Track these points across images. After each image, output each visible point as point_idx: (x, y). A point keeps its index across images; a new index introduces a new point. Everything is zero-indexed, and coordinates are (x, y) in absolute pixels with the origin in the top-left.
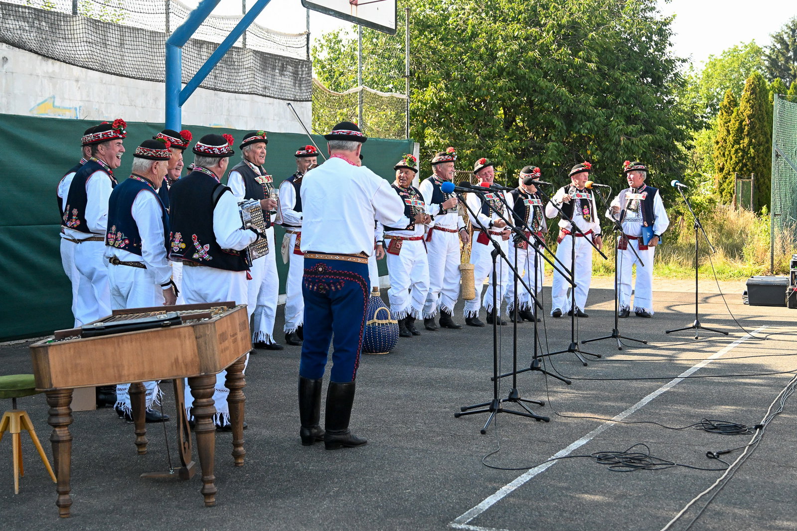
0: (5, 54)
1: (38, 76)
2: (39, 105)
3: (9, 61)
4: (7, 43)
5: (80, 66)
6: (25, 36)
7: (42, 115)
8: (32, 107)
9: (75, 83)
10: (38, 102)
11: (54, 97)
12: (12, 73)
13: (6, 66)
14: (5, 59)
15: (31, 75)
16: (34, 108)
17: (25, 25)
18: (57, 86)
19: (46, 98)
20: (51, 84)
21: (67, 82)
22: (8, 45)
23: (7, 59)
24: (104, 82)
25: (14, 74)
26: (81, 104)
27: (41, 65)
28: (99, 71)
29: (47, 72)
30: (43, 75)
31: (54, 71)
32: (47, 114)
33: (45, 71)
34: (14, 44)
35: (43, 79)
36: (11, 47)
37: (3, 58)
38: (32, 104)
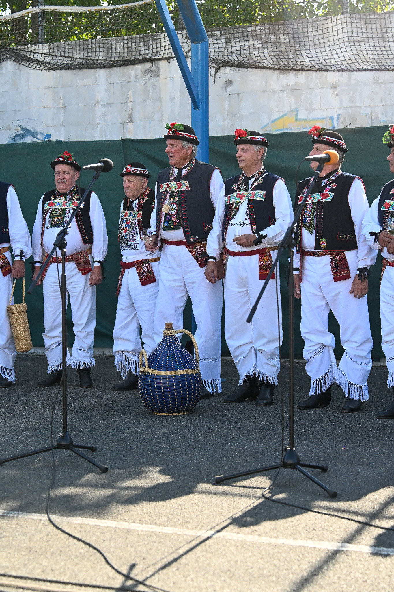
0: (229, 77)
1: (273, 92)
2: (274, 121)
3: (234, 83)
4: (231, 67)
5: (339, 71)
6: (256, 55)
7: (280, 130)
8: (265, 124)
9: (331, 91)
10: (273, 118)
11: (297, 110)
12: (238, 94)
13: (230, 89)
14: (229, 82)
15: (264, 92)
16: (267, 125)
17: (257, 44)
18: (302, 98)
19: (286, 112)
20: (292, 97)
21: (318, 91)
22: (232, 68)
23: (231, 82)
24: (380, 81)
25: (240, 95)
26: (339, 112)
27: (278, 80)
28: (370, 70)
29: (288, 85)
30: (281, 89)
31: (297, 83)
32: (287, 129)
33: (285, 85)
34: (241, 66)
35: (281, 94)
36: (237, 69)
37: (226, 82)
38: (265, 122)
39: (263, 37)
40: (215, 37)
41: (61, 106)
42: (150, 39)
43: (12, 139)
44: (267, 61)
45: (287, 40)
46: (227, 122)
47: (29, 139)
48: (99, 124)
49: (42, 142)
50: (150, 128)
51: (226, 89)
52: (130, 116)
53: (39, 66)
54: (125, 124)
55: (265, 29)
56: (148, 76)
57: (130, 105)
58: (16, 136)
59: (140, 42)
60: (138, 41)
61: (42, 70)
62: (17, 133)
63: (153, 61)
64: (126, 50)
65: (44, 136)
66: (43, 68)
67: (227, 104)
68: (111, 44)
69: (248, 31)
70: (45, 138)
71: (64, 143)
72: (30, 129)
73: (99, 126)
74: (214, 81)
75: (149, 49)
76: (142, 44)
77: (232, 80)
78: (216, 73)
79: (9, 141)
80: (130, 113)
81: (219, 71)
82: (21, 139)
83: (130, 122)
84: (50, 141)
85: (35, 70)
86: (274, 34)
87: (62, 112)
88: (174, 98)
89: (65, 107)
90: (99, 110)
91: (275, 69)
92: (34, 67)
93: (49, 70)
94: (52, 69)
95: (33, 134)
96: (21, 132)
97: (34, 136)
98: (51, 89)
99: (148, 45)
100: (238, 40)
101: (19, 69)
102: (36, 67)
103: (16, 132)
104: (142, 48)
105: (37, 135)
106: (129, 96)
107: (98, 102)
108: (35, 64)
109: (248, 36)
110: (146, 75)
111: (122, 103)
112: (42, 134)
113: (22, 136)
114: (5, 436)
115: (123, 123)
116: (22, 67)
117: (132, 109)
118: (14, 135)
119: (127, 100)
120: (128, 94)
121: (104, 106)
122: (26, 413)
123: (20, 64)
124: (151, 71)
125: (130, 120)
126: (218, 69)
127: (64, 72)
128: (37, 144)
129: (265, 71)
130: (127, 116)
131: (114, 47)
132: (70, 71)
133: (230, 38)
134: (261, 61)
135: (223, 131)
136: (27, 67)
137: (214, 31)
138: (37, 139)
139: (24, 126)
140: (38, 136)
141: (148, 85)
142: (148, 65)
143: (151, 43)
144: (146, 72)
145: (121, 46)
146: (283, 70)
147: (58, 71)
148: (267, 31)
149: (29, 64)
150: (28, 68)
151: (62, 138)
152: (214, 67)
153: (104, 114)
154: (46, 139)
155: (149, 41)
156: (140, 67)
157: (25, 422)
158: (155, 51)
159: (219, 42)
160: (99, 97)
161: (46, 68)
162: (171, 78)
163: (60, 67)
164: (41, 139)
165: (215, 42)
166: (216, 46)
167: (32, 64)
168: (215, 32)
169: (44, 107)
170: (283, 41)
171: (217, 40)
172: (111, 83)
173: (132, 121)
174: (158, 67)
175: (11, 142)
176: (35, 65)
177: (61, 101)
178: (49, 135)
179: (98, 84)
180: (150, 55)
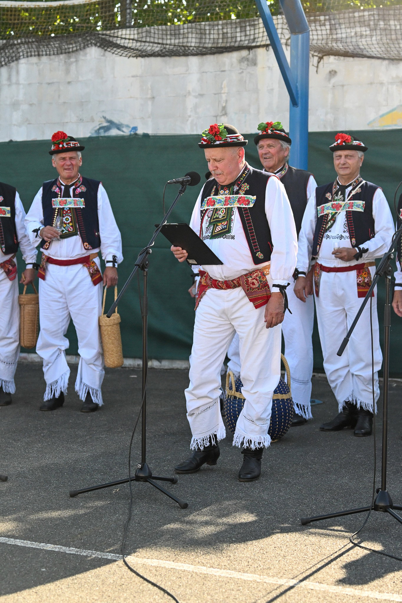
0: (333, 67)
1: (382, 84)
2: (382, 116)
3: (338, 73)
4: (335, 55)
6: (363, 43)
7: (388, 126)
8: (372, 119)
10: (381, 113)
12: (343, 86)
13: (333, 81)
14: (333, 73)
15: (371, 84)
16: (374, 120)
17: (365, 31)
22: (337, 57)
23: (335, 72)
25: (345, 87)
27: (387, 70)
29: (398, 77)
30: (390, 81)
32: (395, 125)
33: (394, 76)
34: (346, 54)
35: (390, 86)
36: (342, 58)
37: (330, 72)
38: (372, 116)
39: (372, 23)
40: (318, 22)
41: (149, 96)
42: (248, 24)
43: (96, 131)
44: (375, 50)
45: (398, 27)
46: (330, 117)
47: (114, 132)
48: (190, 116)
49: (127, 136)
50: (245, 122)
51: (329, 80)
52: (224, 108)
53: (126, 53)
54: (218, 118)
55: (374, 14)
56: (244, 65)
57: (224, 96)
58: (101, 128)
59: (236, 28)
60: (234, 26)
61: (129, 57)
62: (101, 126)
63: (249, 48)
64: (221, 36)
65: (130, 129)
66: (130, 55)
67: (330, 96)
68: (205, 30)
69: (354, 17)
70: (131, 131)
71: (151, 137)
72: (115, 120)
73: (190, 119)
74: (317, 71)
75: (246, 35)
76: (238, 30)
77: (337, 70)
78: (319, 62)
79: (92, 134)
80: (224, 105)
81: (322, 60)
82: (105, 132)
83: (223, 115)
84: (136, 134)
85: (122, 57)
86: (384, 20)
87: (150, 103)
88: (272, 90)
89: (153, 98)
90: (191, 102)
91: (384, 59)
92: (120, 54)
93: (137, 57)
94: (140, 56)
95: (119, 127)
96: (105, 124)
97: (119, 129)
98: (138, 78)
99: (245, 31)
100: (343, 26)
101: (104, 55)
102: (123, 53)
103: (100, 124)
104: (238, 35)
105: (123, 127)
106: (223, 86)
107: (189, 93)
108: (122, 50)
109: (354, 22)
110: (242, 64)
111: (215, 94)
112: (128, 126)
113: (107, 129)
114: (81, 462)
115: (216, 116)
116: (107, 53)
117: (226, 101)
118: (98, 127)
119: (221, 91)
120: (222, 84)
121: (196, 97)
122: (104, 436)
123: (106, 50)
124: (248, 60)
125: (224, 112)
126: (321, 58)
127: (152, 59)
128: (122, 138)
129: (373, 61)
130: (220, 108)
131: (208, 32)
132: (159, 59)
133: (335, 24)
134: (369, 50)
135: (325, 126)
136: (113, 53)
137: (318, 16)
138: (123, 131)
139: (109, 117)
140: (124, 129)
141: (244, 75)
142: (244, 53)
143: (248, 28)
144: (242, 60)
145: (216, 32)
146: (392, 60)
147: (146, 58)
148: (376, 17)
149: (115, 51)
150: (114, 55)
151: (150, 132)
152: (317, 56)
153: (196, 107)
154: (132, 133)
155: (246, 26)
156: (235, 56)
157: (102, 447)
158: (252, 37)
159: (323, 28)
160: (190, 88)
161: (134, 55)
162: (269, 67)
163: (149, 54)
164: (126, 132)
165: (318, 28)
166: (319, 32)
167: (119, 51)
168: (318, 18)
169: (131, 97)
170: (393, 27)
171: (320, 26)
172: (203, 72)
173: (226, 114)
174: (256, 56)
175: (95, 135)
176: (122, 52)
177: (150, 92)
178: (135, 128)
179: (189, 73)
180: (247, 42)
